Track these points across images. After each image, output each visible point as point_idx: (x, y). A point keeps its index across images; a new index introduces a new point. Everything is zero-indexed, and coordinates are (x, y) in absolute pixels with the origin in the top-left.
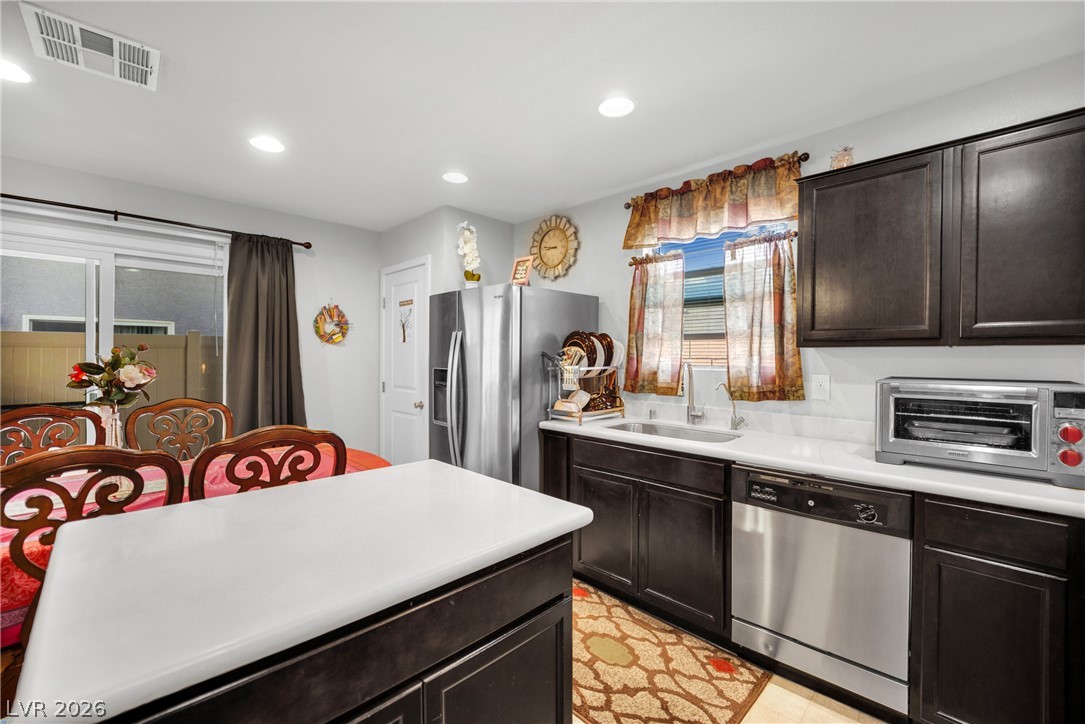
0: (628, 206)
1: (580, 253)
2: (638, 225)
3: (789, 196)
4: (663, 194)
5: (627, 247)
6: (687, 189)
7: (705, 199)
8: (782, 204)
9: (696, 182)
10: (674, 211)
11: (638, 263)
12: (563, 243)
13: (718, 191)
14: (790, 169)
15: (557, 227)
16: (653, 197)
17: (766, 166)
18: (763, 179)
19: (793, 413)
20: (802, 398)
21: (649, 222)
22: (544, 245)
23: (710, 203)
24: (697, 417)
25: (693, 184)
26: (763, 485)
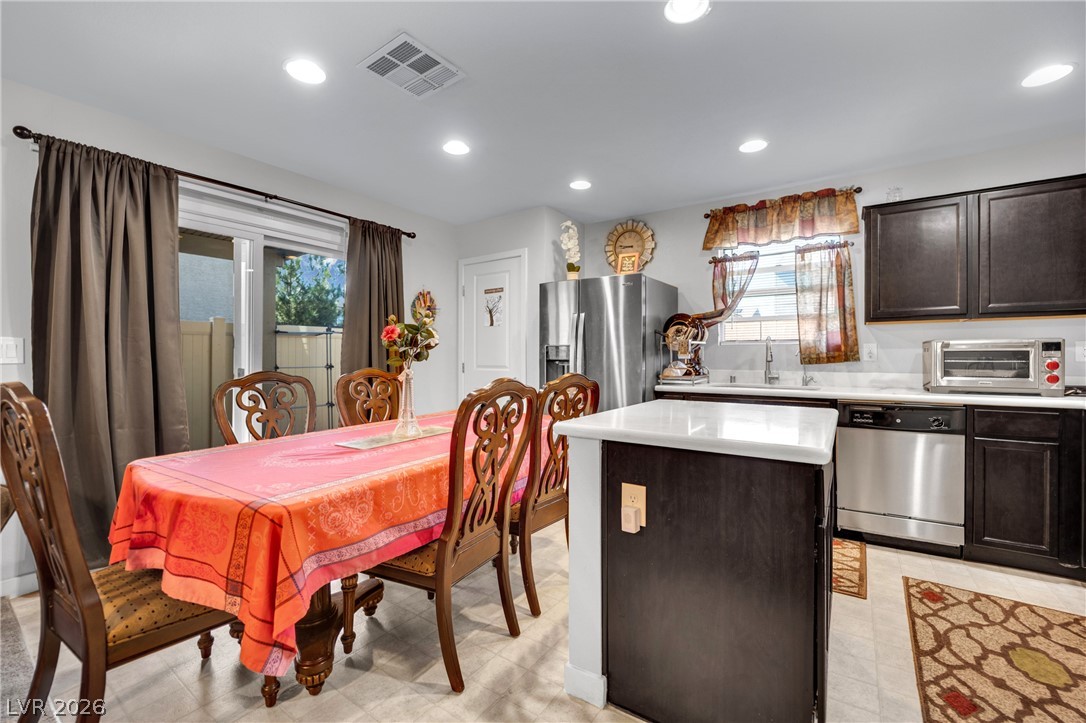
0: (707, 216)
1: (656, 252)
2: (717, 231)
3: (847, 217)
4: (742, 208)
5: (706, 248)
6: (762, 205)
7: (778, 215)
8: (841, 222)
9: (770, 201)
10: (752, 222)
11: (715, 261)
12: (640, 243)
13: (789, 210)
14: (847, 198)
15: (633, 231)
16: (730, 211)
17: (829, 194)
18: (826, 203)
19: (849, 371)
20: (858, 359)
21: (727, 228)
22: (619, 244)
23: (782, 218)
24: (773, 378)
25: (768, 203)
26: (862, 413)
